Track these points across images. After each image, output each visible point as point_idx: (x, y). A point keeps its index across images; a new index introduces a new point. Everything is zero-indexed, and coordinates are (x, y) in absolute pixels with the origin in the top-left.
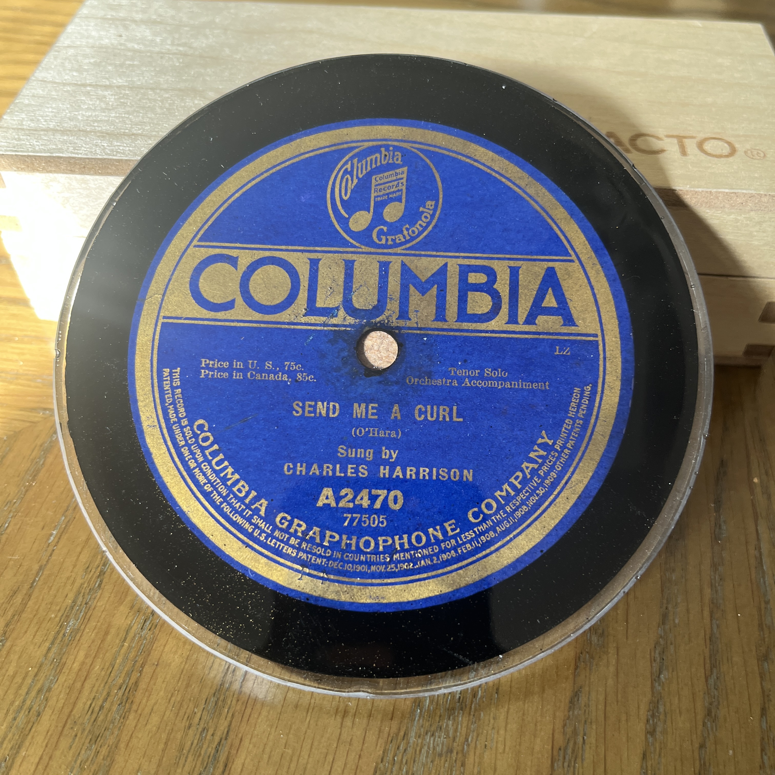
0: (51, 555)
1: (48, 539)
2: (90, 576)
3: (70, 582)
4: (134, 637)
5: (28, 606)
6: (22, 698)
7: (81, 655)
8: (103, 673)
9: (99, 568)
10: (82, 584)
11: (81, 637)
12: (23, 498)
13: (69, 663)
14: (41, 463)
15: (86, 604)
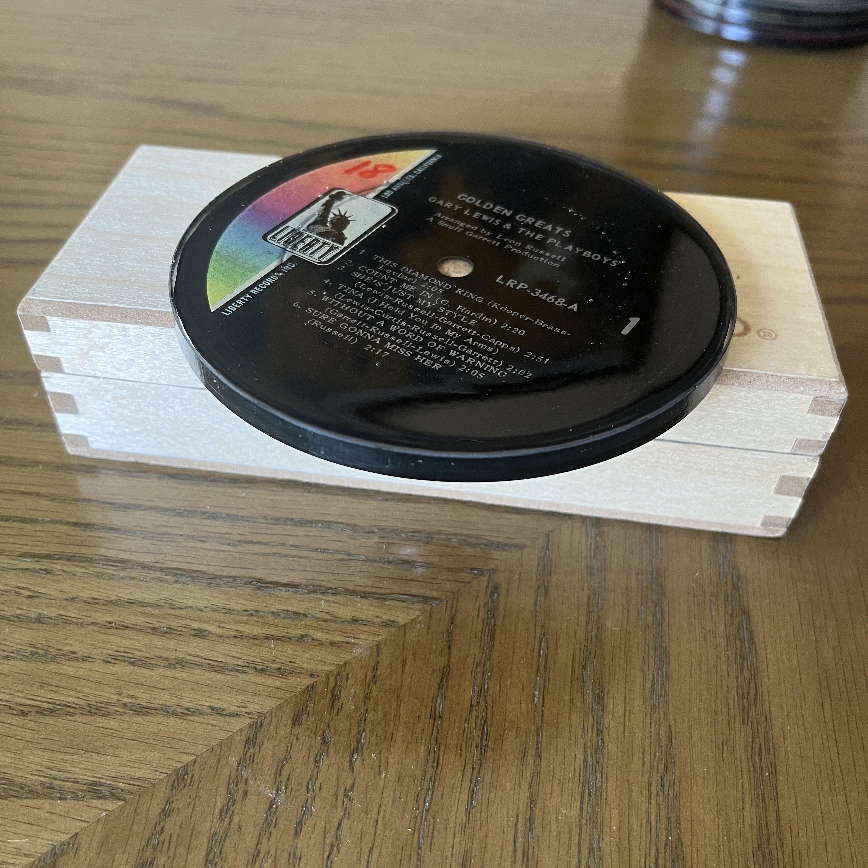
0: (542, 715)
1: (533, 700)
2: (589, 736)
3: (573, 741)
4: (658, 794)
5: (542, 767)
6: (576, 857)
7: (615, 813)
8: (643, 830)
9: (595, 727)
10: (585, 745)
11: (606, 795)
12: (489, 659)
13: (607, 822)
14: (492, 623)
15: (597, 762)
